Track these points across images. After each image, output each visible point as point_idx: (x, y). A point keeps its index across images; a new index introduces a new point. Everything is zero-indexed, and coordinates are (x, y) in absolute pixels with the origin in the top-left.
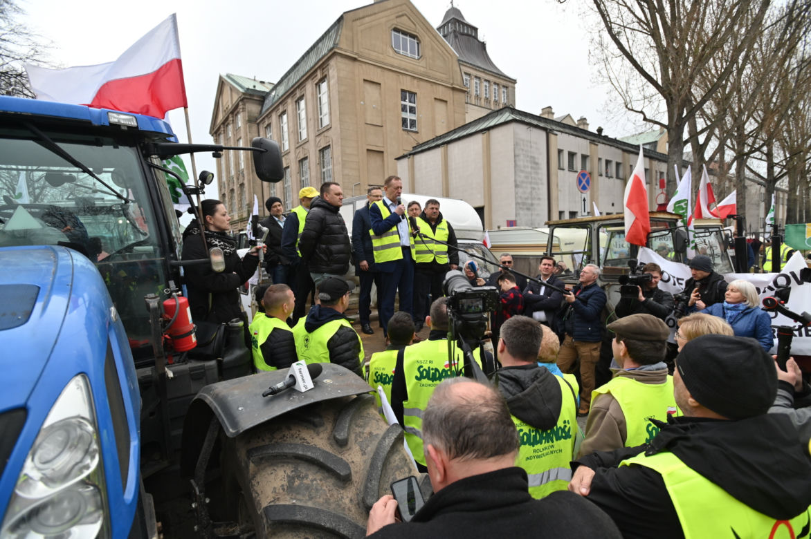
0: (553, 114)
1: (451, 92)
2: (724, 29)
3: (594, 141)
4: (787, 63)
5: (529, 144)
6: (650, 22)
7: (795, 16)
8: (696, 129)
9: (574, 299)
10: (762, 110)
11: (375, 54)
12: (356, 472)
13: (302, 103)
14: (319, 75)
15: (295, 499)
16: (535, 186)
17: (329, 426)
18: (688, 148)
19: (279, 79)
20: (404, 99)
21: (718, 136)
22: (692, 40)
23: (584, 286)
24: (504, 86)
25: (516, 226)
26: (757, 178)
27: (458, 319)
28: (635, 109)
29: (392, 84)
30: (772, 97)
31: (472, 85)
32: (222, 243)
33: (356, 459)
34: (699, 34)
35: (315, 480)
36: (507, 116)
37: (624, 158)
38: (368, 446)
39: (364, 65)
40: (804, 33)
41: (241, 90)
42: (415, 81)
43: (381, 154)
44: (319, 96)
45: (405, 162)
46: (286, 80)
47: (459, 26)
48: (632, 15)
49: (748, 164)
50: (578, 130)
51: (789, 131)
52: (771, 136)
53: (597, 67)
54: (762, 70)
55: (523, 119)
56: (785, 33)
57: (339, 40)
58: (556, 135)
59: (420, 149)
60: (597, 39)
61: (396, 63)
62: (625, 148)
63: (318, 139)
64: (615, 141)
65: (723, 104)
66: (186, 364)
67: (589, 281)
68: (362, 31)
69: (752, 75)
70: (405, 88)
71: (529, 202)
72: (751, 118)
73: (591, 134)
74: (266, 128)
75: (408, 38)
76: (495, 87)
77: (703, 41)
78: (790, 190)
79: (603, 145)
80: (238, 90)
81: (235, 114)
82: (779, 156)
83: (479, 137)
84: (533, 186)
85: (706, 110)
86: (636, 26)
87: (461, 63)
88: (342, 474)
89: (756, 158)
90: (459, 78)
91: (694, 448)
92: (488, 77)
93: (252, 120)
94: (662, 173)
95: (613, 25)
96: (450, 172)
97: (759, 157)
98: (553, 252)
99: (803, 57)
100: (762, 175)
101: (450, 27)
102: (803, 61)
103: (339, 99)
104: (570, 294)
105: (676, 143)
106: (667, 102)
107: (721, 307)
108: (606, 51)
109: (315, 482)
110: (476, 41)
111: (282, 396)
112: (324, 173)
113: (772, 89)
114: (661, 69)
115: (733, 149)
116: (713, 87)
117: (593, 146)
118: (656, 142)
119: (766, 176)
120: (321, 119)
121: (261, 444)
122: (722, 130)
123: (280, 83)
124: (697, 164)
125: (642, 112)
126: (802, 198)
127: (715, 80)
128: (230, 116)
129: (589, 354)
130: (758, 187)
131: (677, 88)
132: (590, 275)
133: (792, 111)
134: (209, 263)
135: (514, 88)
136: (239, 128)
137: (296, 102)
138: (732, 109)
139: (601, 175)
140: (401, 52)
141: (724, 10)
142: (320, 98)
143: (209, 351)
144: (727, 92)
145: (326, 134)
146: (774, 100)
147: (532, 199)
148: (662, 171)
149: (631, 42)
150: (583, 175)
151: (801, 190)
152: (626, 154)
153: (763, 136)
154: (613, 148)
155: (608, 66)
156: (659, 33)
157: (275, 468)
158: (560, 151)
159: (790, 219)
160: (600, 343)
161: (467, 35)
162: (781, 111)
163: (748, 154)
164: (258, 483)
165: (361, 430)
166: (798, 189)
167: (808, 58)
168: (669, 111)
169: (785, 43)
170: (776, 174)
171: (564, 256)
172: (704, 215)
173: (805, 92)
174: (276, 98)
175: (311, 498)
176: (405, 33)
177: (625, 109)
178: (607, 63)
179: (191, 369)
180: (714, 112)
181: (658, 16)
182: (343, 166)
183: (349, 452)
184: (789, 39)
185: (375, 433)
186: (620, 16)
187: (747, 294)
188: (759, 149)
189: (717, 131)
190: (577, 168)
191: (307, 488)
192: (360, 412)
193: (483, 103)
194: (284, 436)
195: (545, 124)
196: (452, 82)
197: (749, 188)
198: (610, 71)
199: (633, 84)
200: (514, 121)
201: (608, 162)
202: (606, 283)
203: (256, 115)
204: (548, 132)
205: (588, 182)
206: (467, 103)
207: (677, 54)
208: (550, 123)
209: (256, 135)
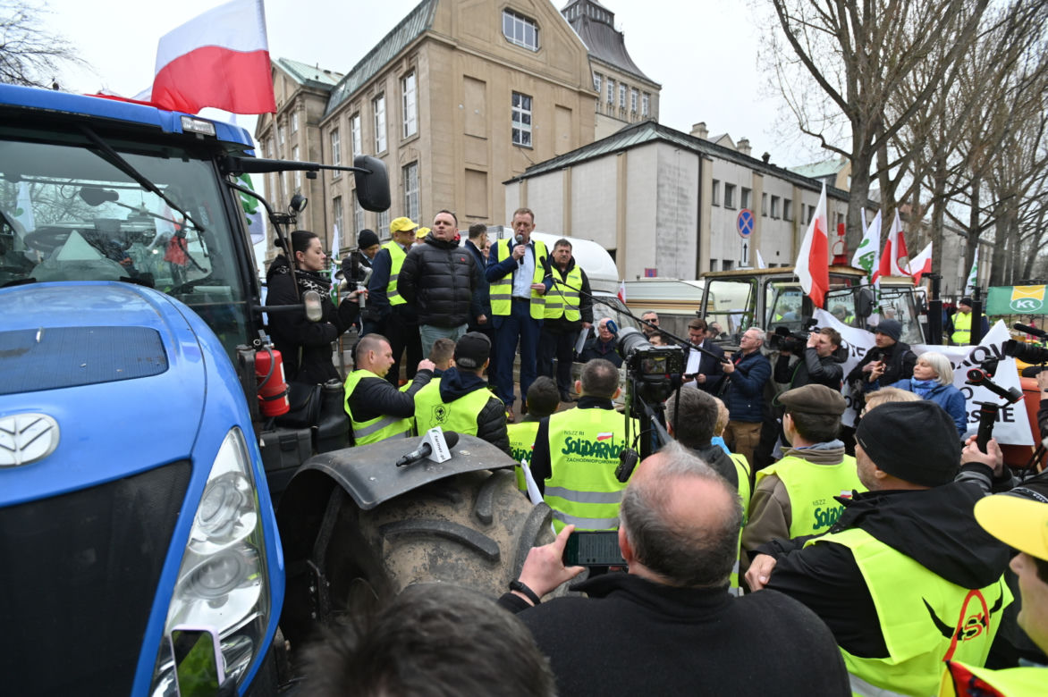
0: (707, 132)
1: (576, 97)
2: (929, 33)
3: (758, 170)
4: (1004, 81)
5: (677, 171)
6: (837, 18)
7: (1018, 20)
8: (886, 161)
9: (733, 369)
10: (969, 141)
11: (480, 41)
12: (504, 553)
13: (381, 103)
14: (405, 66)
15: (440, 578)
16: (683, 226)
17: (468, 503)
18: (875, 185)
19: (350, 69)
20: (516, 104)
21: (913, 170)
22: (888, 45)
23: (744, 354)
24: (645, 93)
25: (656, 276)
26: (957, 227)
27: (640, 381)
28: (813, 132)
29: (502, 84)
30: (983, 125)
31: (605, 88)
32: (316, 286)
33: (502, 537)
34: (898, 39)
35: (460, 559)
36: (650, 134)
37: (794, 194)
38: (514, 525)
39: (464, 56)
40: (1028, 43)
41: (299, 81)
42: (531, 81)
43: (483, 176)
44: (404, 94)
45: (516, 187)
46: (360, 71)
47: (590, 8)
48: (814, 8)
49: (947, 208)
50: (739, 156)
51: (1001, 169)
52: (978, 174)
53: (767, 72)
54: (973, 88)
55: (671, 138)
56: (1004, 42)
57: (433, 21)
58: (711, 160)
59: (535, 172)
60: (769, 38)
61: (507, 55)
62: (797, 181)
63: (401, 152)
64: (784, 171)
65: (922, 131)
66: (274, 432)
67: (751, 348)
68: (463, 9)
69: (960, 94)
70: (518, 90)
71: (674, 246)
72: (955, 150)
73: (755, 161)
74: (331, 133)
75: (524, 23)
76: (634, 93)
77: (902, 49)
78: (997, 244)
79: (770, 177)
80: (295, 82)
81: (290, 112)
82: (986, 200)
83: (613, 159)
84: (679, 225)
85: (900, 137)
86: (819, 22)
87: (591, 59)
88: (490, 553)
89: (958, 201)
90: (589, 79)
91: (884, 521)
92: (626, 80)
93: (312, 123)
94: (840, 216)
95: (790, 19)
96: (574, 203)
97: (962, 200)
98: (708, 311)
99: (1025, 74)
100: (964, 223)
101: (579, 11)
102: (1024, 79)
103: (431, 100)
104: (728, 363)
105: (861, 177)
106: (853, 124)
107: (908, 385)
108: (779, 53)
109: (460, 562)
110: (611, 30)
111: (418, 465)
112: (408, 197)
113: (984, 114)
114: (847, 81)
115: (931, 188)
116: (911, 107)
117: (756, 176)
118: (835, 175)
119: (968, 225)
120: (406, 126)
121: (392, 520)
122: (918, 164)
123: (351, 74)
124: (885, 205)
125: (820, 136)
126: (1011, 254)
127: (914, 99)
128: (284, 115)
129: (747, 436)
130: (958, 237)
131: (866, 107)
132: (754, 340)
133: (1007, 143)
134: (304, 310)
135: (658, 96)
136: (295, 132)
137: (373, 101)
138: (932, 137)
139: (765, 215)
140: (514, 40)
141: (931, 8)
142: (405, 97)
143: (303, 417)
144: (927, 115)
145: (412, 145)
146: (985, 128)
147: (678, 242)
148: (841, 212)
149: (811, 44)
150: (746, 215)
151: (1010, 245)
152: (798, 190)
153: (969, 173)
154: (782, 181)
155: (781, 74)
156: (848, 34)
157: (413, 546)
158: (715, 182)
159: (995, 281)
160: (761, 424)
161: (600, 22)
162: (993, 142)
163: (948, 196)
164: (394, 562)
165: (505, 508)
166: (1007, 243)
167: (1031, 76)
168: (854, 136)
169: (1003, 56)
170: (981, 222)
171: (719, 316)
172: (892, 272)
173: (1024, 120)
174: (346, 95)
175: (457, 578)
176: (520, 16)
177: (800, 131)
178: (780, 70)
179: (281, 439)
180: (910, 140)
181: (847, 11)
182: (434, 190)
183: (494, 532)
184: (1009, 50)
185: (520, 511)
186: (799, 9)
187: (939, 369)
188: (962, 190)
189: (912, 165)
190: (735, 205)
191: (452, 567)
192: (501, 489)
193: (617, 113)
194: (419, 512)
195: (697, 145)
196: (578, 84)
197: (947, 238)
198: (783, 80)
199: (811, 99)
200: (659, 140)
201: (774, 199)
202: (771, 351)
203: (318, 116)
204: (701, 156)
205: (751, 224)
206: (597, 113)
207: (869, 62)
208: (704, 145)
209: (317, 142)
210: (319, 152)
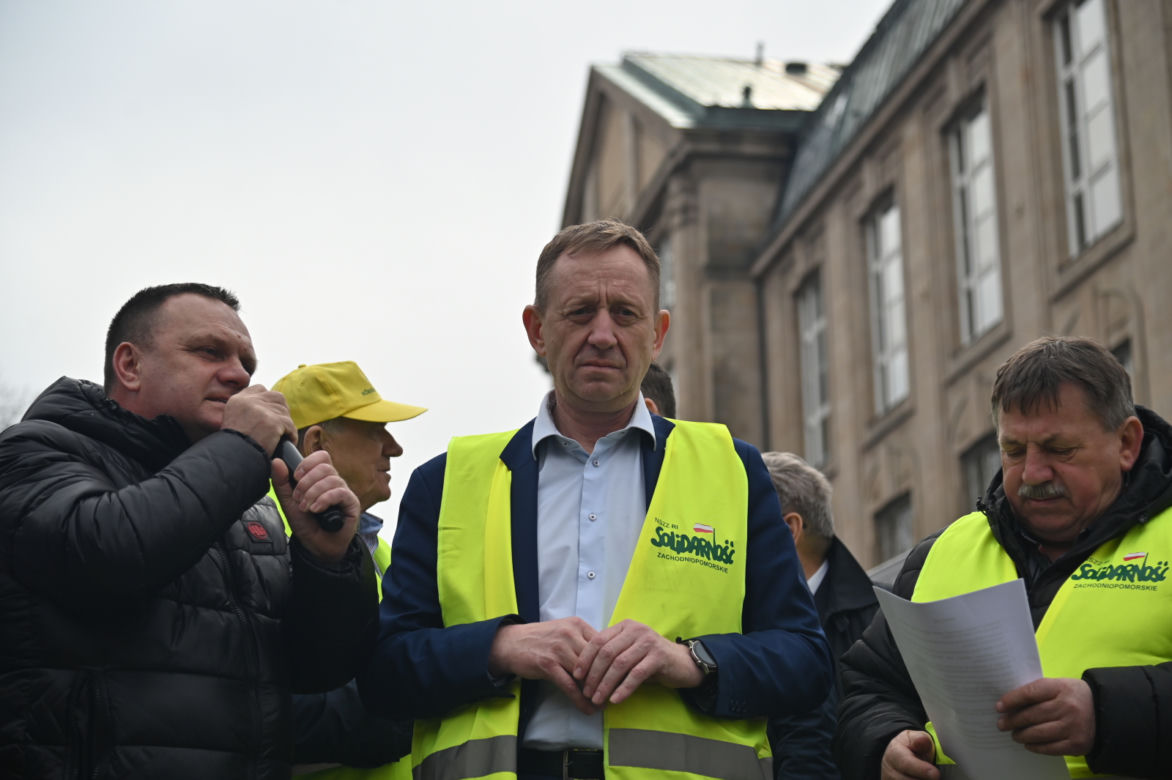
13: (978, 132)
41: (678, 119)
44: (1063, 75)
46: (900, 30)
74: (798, 294)
80: (662, 123)
93: (725, 265)
120: (1079, 199)
137: (945, 130)
142: (1069, 85)
145: (1103, 280)
174: (851, 125)
203: (751, 235)
209: (742, 339)
210: (750, 378)
